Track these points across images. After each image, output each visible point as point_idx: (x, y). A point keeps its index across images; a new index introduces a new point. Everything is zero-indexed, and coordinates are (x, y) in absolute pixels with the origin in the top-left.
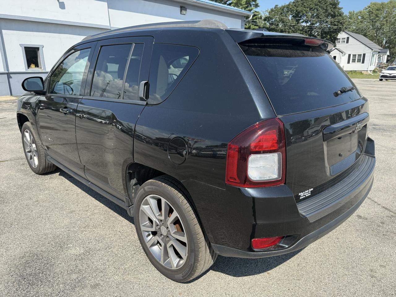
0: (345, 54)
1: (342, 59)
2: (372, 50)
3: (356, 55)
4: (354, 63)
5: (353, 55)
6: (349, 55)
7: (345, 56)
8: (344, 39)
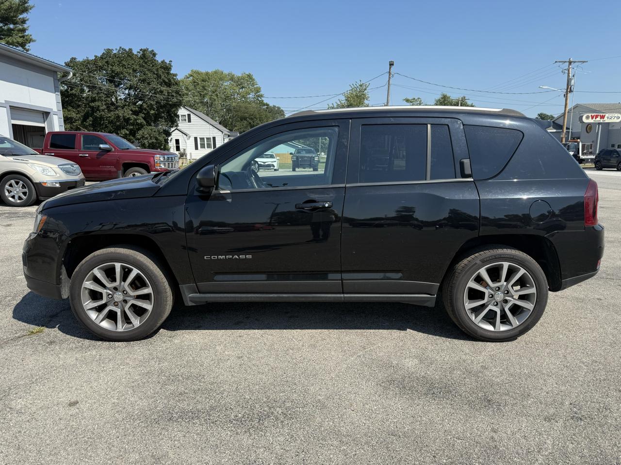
0: (189, 137)
1: (187, 144)
2: (223, 132)
3: (203, 139)
4: (204, 149)
5: (201, 139)
6: (196, 139)
7: (190, 140)
8: (184, 116)
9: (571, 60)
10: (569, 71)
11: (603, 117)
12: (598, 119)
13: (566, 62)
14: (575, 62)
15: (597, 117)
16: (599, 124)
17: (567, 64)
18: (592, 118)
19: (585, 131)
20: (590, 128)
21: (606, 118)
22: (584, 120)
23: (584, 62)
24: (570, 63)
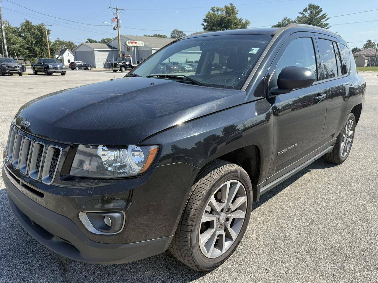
9: (117, 8)
10: (117, 14)
11: (136, 43)
12: (134, 44)
13: (114, 8)
14: (119, 9)
15: (133, 42)
16: (134, 47)
17: (116, 10)
18: (131, 43)
19: (127, 51)
20: (129, 49)
21: (137, 44)
22: (127, 43)
23: (124, 10)
24: (117, 9)
